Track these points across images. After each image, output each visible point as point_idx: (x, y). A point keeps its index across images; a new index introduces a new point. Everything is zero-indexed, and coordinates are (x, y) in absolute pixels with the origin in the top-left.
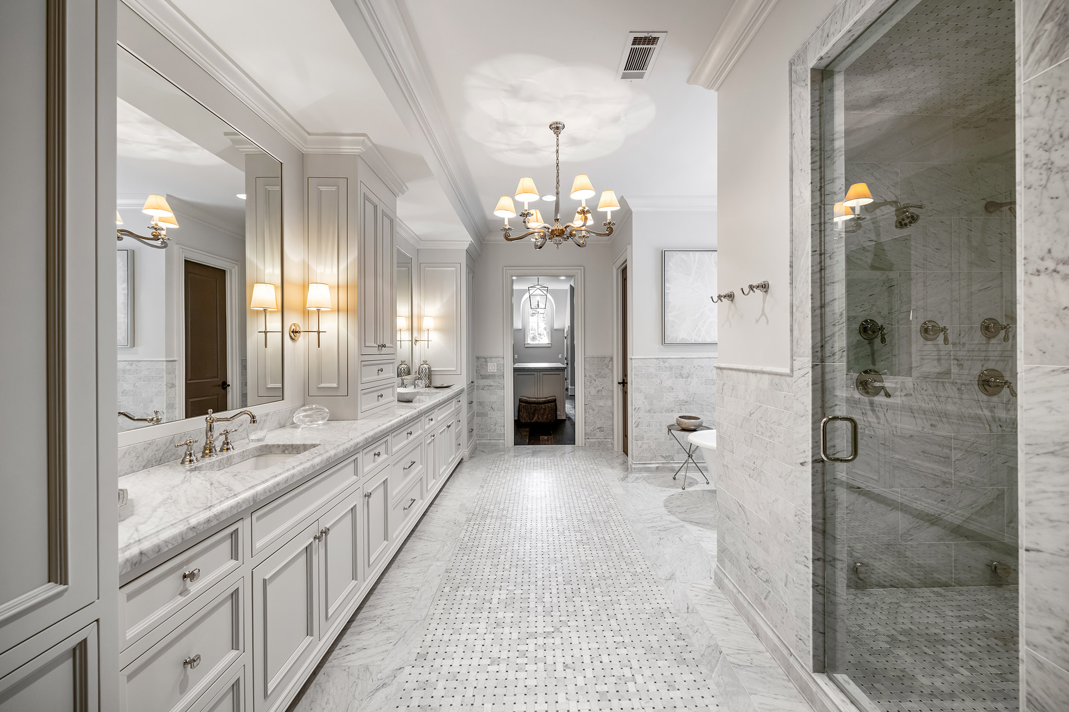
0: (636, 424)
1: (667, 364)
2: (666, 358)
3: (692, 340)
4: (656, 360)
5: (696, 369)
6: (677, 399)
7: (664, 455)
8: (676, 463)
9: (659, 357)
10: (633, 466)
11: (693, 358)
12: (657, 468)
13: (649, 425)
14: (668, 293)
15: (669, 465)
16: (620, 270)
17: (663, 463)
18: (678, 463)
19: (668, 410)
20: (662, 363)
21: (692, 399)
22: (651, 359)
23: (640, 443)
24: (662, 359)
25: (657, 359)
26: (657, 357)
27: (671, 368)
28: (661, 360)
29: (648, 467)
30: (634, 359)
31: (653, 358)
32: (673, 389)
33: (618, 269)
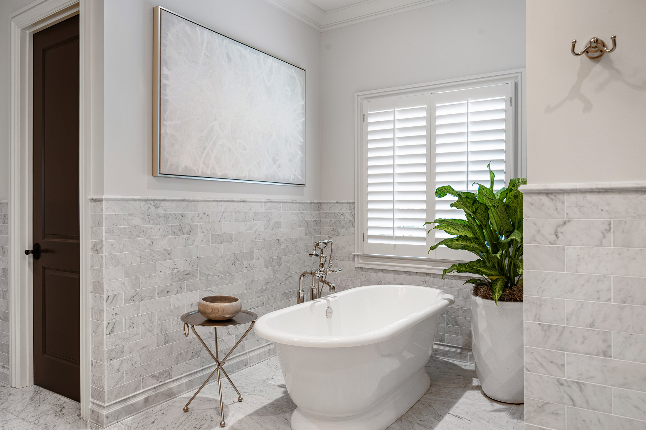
0: (110, 327)
1: (161, 211)
2: (159, 200)
3: (198, 170)
4: (144, 203)
5: (201, 219)
6: (176, 270)
7: (156, 373)
8: (173, 381)
9: (150, 197)
10: (105, 412)
11: (197, 201)
12: (147, 400)
13: (132, 325)
14: (166, 85)
15: (164, 389)
16: (28, 32)
17: (154, 388)
18: (177, 379)
19: (162, 291)
20: (153, 208)
21: (195, 267)
22: (135, 200)
23: (116, 363)
24: (153, 200)
25: (146, 200)
26: (145, 197)
27: (167, 217)
28: (152, 202)
29: (132, 405)
30: (107, 200)
31: (139, 200)
32: (169, 254)
33: (25, 29)
